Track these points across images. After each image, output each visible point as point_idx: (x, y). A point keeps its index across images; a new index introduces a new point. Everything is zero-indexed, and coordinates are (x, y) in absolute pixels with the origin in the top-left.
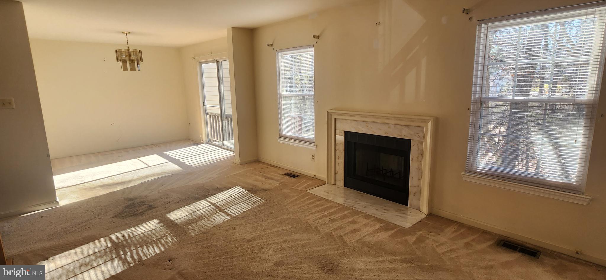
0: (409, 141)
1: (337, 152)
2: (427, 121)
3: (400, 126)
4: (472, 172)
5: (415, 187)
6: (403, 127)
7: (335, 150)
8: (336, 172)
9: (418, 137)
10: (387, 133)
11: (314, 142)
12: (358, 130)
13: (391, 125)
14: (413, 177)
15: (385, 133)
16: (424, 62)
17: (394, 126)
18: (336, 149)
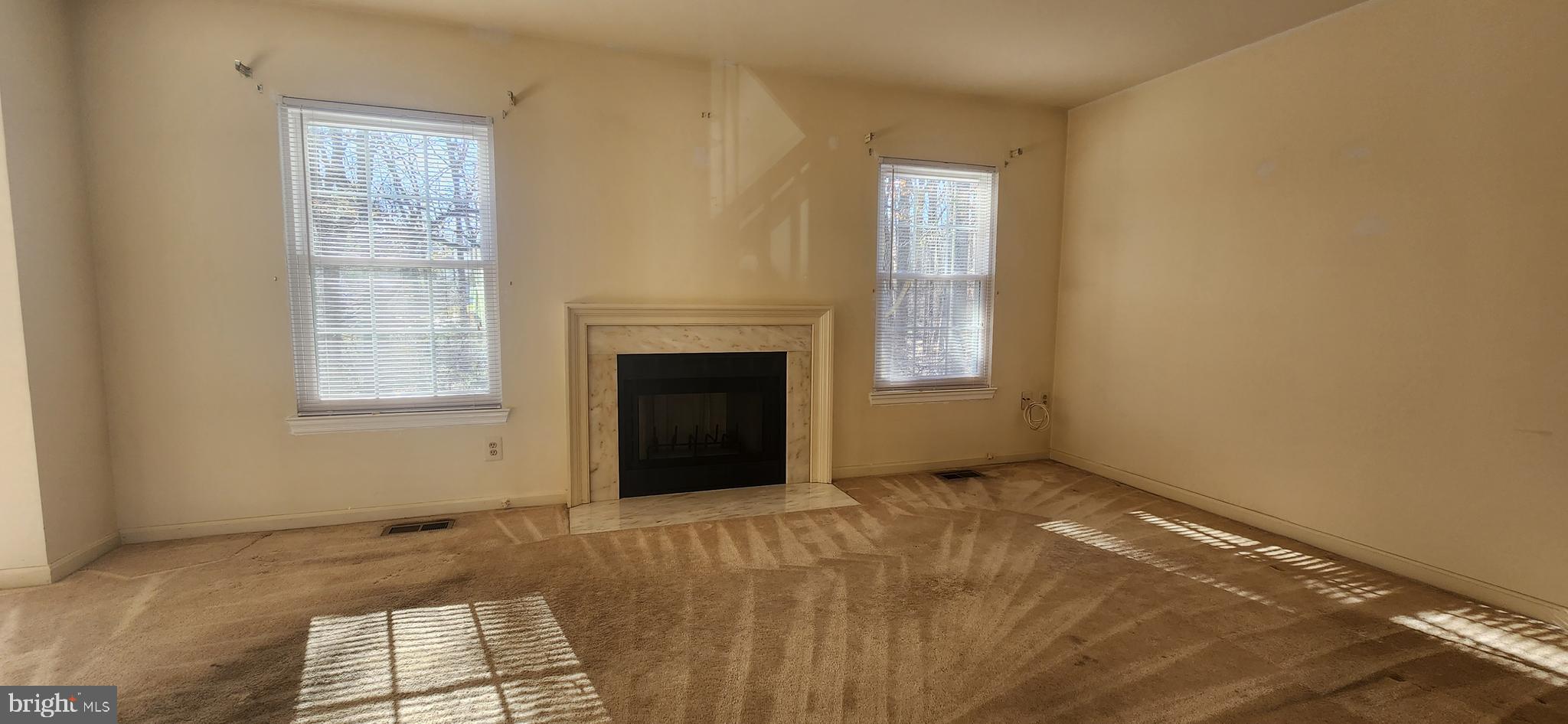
0: (782, 356)
1: (596, 412)
2: (819, 313)
3: (765, 328)
4: (883, 389)
5: (799, 439)
6: (772, 330)
7: (590, 409)
8: (593, 467)
9: (800, 345)
10: (737, 346)
11: (499, 402)
12: (662, 348)
13: (746, 328)
14: (793, 424)
15: (733, 346)
16: (804, 208)
17: (753, 330)
18: (591, 407)
